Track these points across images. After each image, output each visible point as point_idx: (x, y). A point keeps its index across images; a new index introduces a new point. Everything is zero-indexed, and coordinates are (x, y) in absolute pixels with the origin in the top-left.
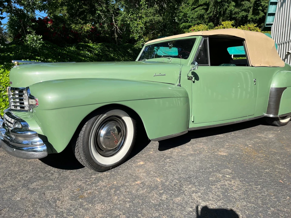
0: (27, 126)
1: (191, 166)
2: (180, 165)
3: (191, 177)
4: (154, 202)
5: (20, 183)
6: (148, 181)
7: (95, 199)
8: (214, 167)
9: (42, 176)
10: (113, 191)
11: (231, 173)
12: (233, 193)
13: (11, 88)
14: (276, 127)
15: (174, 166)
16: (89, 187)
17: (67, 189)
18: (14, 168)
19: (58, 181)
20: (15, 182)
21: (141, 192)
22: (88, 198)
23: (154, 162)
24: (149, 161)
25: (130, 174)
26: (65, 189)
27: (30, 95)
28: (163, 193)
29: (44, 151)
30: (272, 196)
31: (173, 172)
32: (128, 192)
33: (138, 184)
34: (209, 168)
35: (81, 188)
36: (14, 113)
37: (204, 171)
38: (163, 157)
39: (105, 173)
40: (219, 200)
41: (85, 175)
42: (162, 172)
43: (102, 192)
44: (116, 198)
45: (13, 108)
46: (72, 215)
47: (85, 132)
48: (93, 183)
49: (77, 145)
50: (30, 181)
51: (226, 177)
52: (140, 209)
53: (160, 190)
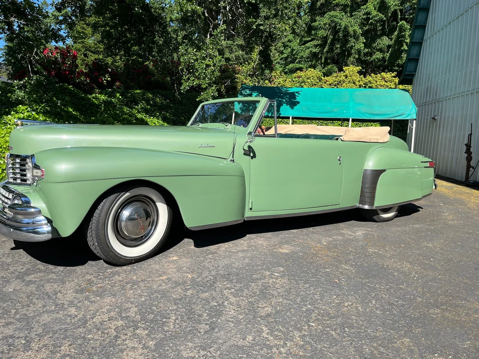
0: (28, 202)
1: (237, 263)
2: (224, 262)
3: (231, 274)
4: (175, 297)
5: (13, 275)
6: (176, 276)
7: (105, 293)
8: (265, 265)
9: (43, 268)
10: (129, 286)
11: (283, 272)
12: (273, 290)
13: (11, 155)
14: (374, 223)
15: (216, 262)
16: (100, 281)
17: (72, 283)
18: (6, 259)
19: (63, 274)
20: (7, 274)
21: (164, 287)
22: (97, 291)
23: (192, 257)
24: (185, 256)
25: (157, 270)
26: (70, 282)
27: (35, 164)
28: (190, 288)
29: (48, 232)
30: (317, 295)
31: (212, 268)
32: (148, 287)
33: (162, 280)
34: (259, 265)
35: (90, 282)
36: (12, 187)
37: (250, 269)
38: (206, 252)
39: (125, 268)
40: (253, 297)
41: (99, 269)
42: (198, 268)
43: (116, 286)
44: (132, 292)
45: (11, 180)
46: (74, 307)
47: (101, 211)
48: (107, 277)
49: (90, 227)
50: (27, 273)
51: (274, 275)
52: (156, 303)
53: (187, 286)
